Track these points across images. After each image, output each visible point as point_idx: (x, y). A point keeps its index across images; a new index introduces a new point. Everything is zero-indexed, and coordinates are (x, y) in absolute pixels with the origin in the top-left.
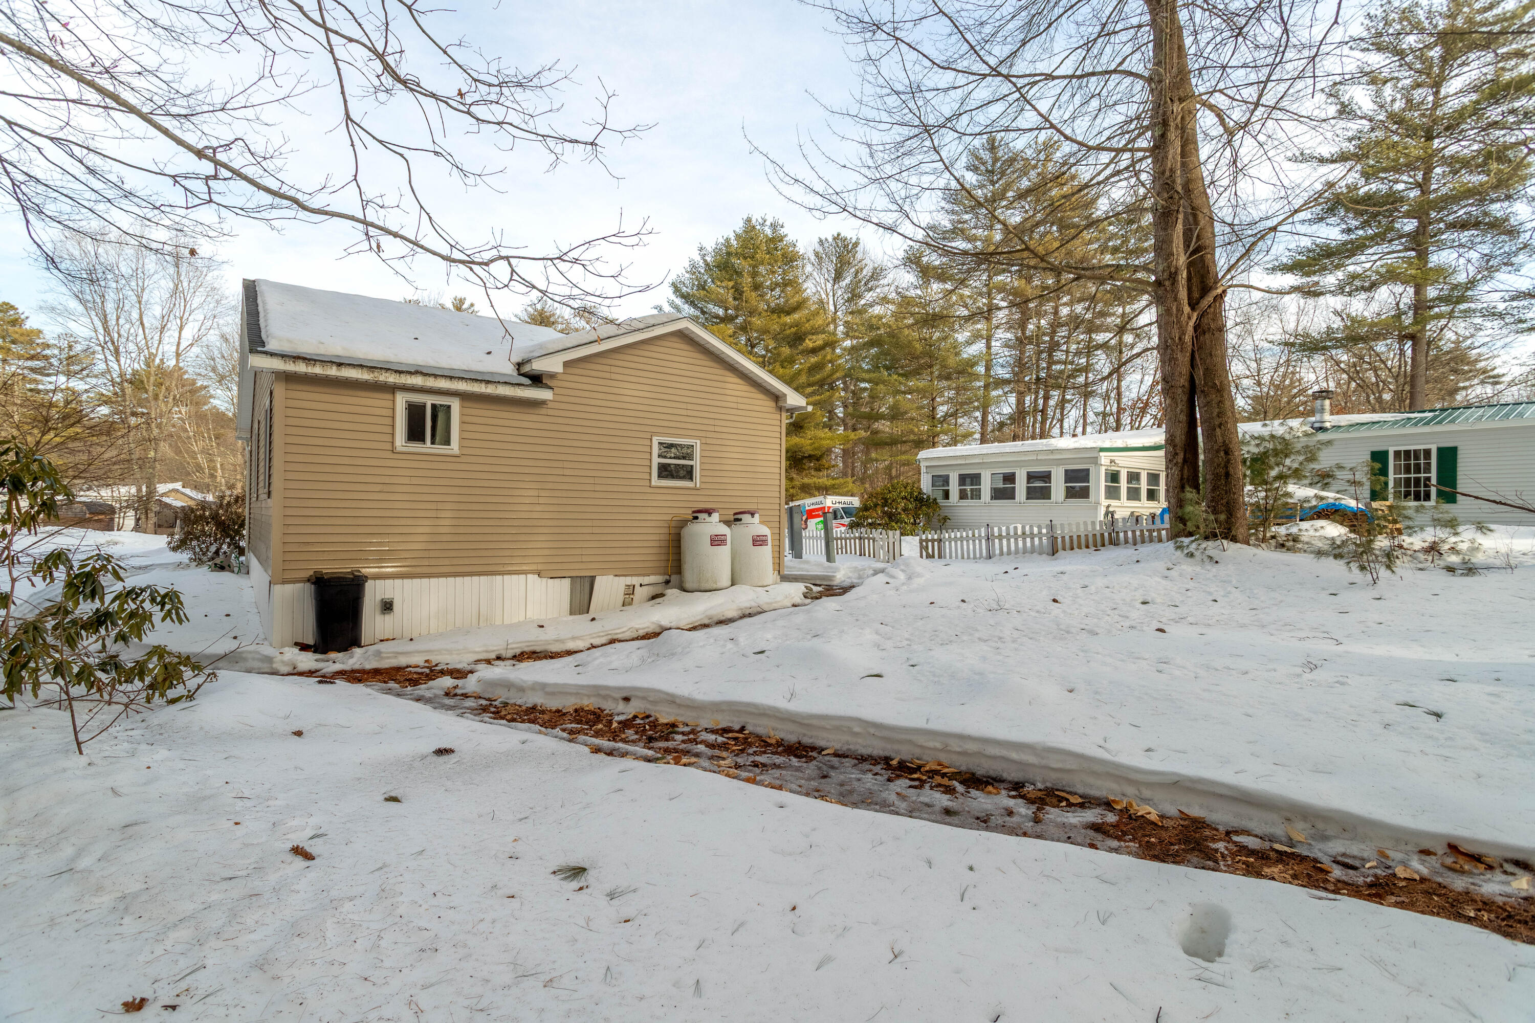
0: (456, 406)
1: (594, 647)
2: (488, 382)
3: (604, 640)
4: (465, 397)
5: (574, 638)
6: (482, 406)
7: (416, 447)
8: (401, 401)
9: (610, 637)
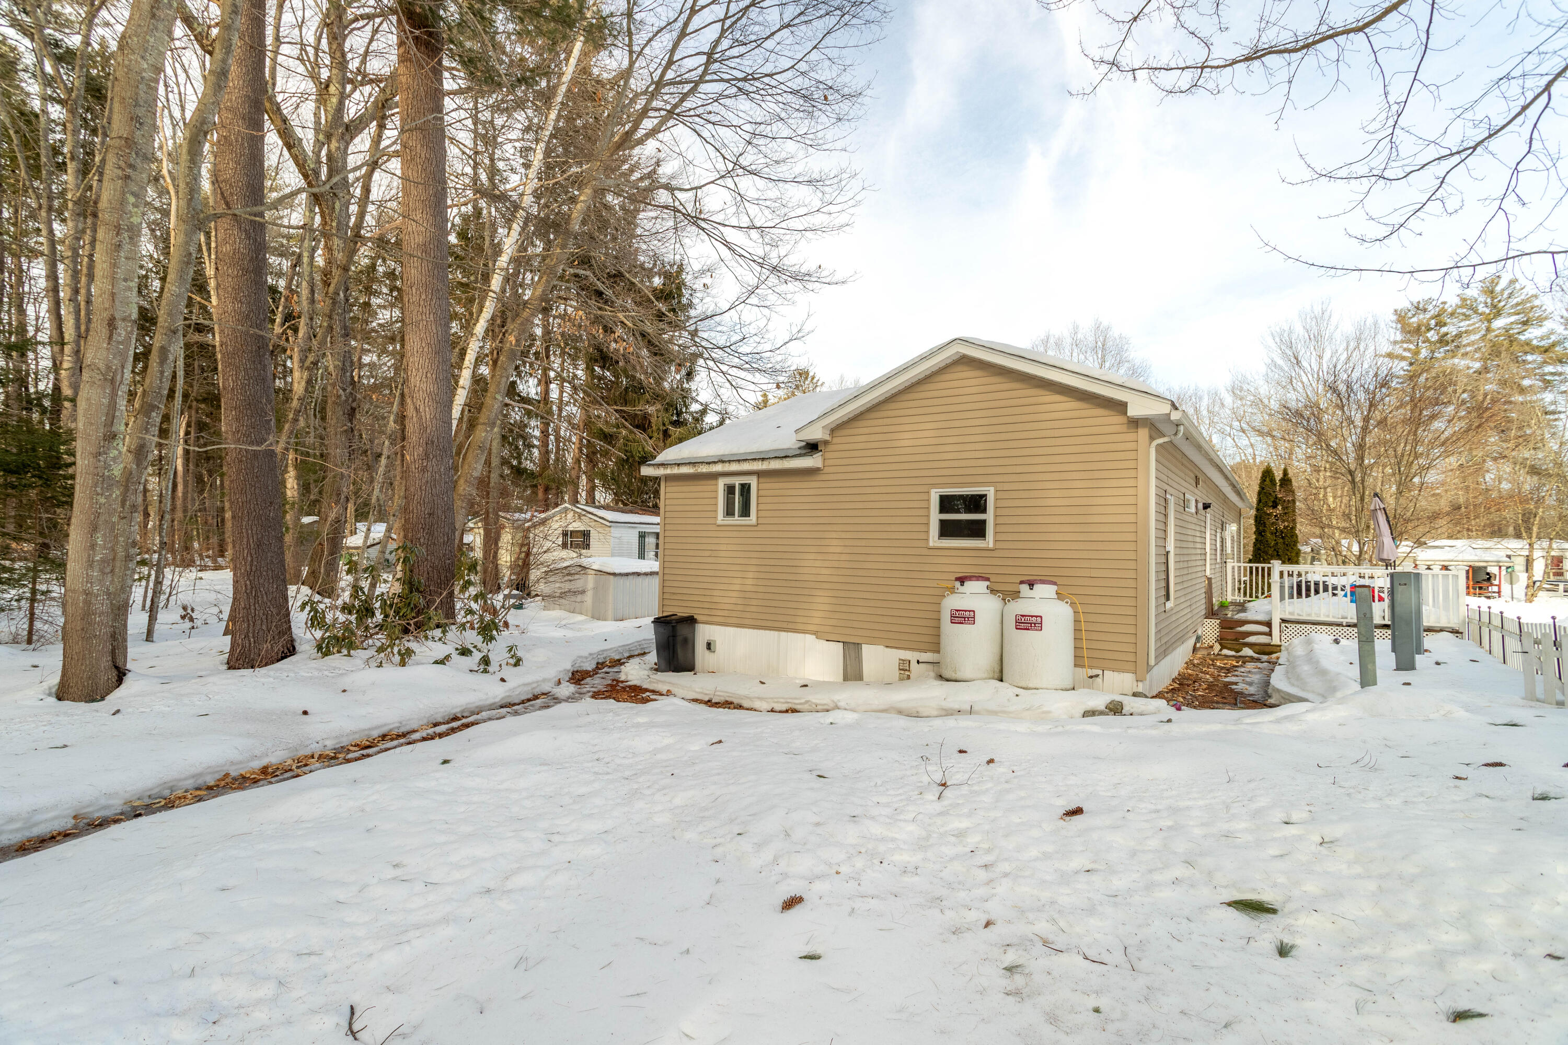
0: (753, 481)
1: (772, 711)
2: (763, 459)
3: (784, 708)
4: (759, 474)
5: (760, 699)
6: (768, 480)
7: (730, 521)
8: (722, 483)
9: (790, 706)
